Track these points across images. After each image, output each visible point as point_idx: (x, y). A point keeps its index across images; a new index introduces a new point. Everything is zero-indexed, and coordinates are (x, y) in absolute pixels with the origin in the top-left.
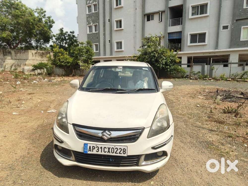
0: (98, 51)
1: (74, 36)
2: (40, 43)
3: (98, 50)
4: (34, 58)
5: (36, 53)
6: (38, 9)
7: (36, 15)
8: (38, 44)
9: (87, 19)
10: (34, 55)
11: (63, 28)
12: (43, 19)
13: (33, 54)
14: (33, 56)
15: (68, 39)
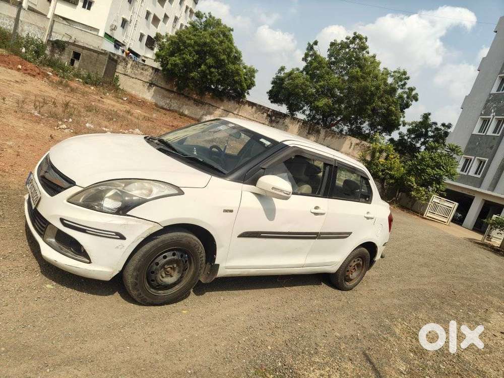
0: (479, 176)
1: (446, 134)
2: (375, 130)
3: (479, 174)
4: (351, 151)
5: (357, 144)
6: (399, 72)
7: (390, 80)
8: (372, 132)
9: (486, 104)
10: (353, 147)
11: (429, 114)
12: (399, 91)
13: (351, 144)
14: (350, 148)
15: (431, 137)
